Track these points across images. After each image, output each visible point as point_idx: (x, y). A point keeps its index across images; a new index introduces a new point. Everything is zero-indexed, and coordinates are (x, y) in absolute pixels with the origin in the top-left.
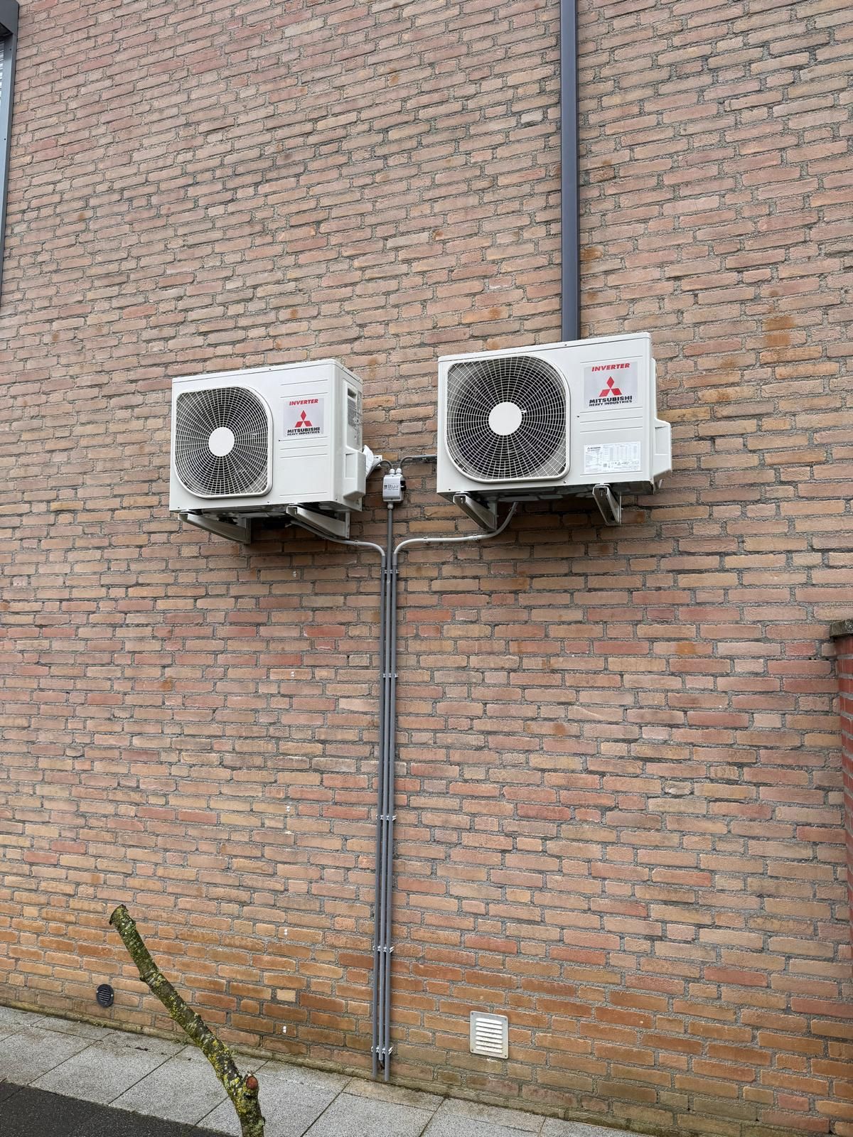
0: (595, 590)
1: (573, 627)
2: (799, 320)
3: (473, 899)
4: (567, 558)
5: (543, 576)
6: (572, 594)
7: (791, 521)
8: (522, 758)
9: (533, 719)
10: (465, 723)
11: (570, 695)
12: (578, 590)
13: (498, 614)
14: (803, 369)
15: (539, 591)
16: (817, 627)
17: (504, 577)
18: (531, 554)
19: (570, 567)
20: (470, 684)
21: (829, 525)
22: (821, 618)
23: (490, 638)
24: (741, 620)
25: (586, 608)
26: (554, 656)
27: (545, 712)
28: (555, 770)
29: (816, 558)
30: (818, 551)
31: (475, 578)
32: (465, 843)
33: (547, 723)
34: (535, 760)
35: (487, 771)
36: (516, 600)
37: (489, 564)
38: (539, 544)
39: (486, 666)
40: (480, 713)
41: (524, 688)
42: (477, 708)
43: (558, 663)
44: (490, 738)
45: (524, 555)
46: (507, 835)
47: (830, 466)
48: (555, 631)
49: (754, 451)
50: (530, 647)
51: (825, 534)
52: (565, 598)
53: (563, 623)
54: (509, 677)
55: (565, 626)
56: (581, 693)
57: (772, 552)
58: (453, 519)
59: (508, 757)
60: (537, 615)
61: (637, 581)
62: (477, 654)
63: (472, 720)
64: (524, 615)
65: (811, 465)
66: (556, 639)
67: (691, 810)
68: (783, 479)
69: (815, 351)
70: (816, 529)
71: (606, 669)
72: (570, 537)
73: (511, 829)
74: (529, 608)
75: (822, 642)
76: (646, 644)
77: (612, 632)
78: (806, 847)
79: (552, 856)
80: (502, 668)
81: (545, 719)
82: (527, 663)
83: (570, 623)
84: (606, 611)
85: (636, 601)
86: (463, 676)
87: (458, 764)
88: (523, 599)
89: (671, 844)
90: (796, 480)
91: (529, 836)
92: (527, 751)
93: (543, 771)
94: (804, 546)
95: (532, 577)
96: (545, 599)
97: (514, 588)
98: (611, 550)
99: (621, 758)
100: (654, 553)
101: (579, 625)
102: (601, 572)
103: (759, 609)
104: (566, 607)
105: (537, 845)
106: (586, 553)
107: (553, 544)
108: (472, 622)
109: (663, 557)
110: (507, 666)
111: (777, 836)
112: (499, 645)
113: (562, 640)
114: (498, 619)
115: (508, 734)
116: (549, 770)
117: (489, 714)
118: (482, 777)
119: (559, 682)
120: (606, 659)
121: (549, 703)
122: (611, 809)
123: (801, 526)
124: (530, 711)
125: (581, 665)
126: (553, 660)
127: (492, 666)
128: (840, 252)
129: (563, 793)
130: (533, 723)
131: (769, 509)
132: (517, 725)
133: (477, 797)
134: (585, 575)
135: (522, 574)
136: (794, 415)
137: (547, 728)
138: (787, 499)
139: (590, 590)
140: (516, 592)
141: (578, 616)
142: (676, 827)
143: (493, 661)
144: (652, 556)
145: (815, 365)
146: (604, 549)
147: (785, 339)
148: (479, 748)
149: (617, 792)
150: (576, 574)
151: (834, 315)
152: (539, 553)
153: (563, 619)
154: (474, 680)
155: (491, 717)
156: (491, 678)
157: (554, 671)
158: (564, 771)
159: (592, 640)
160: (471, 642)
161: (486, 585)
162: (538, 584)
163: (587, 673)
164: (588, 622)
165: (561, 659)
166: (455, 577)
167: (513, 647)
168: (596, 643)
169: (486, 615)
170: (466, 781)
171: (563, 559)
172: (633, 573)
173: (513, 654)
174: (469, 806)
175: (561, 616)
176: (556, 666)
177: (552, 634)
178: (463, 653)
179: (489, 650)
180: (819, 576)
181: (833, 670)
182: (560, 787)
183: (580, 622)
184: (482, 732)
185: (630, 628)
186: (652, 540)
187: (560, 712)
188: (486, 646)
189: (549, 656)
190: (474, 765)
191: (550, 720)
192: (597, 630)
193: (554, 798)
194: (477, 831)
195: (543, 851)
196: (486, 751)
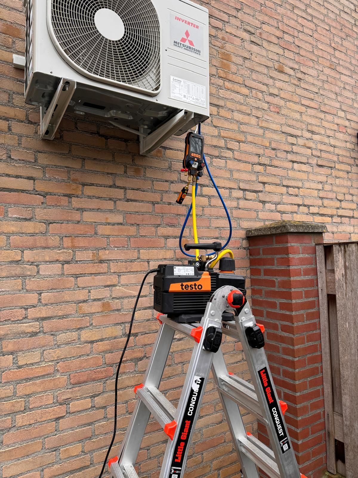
0: (132, 200)
1: (116, 227)
2: (234, 59)
3: (28, 471)
4: (111, 174)
5: (92, 185)
6: (115, 202)
7: (231, 171)
8: (75, 334)
9: (84, 301)
10: (20, 313)
11: (114, 279)
12: (120, 200)
13: (53, 213)
14: (236, 87)
15: (89, 197)
16: (241, 231)
17: (58, 181)
18: (83, 166)
19: (114, 181)
20: (24, 277)
21: (245, 176)
22: (243, 227)
23: (44, 234)
24: (210, 226)
25: (126, 214)
26: (102, 249)
27: (94, 294)
28: (102, 340)
29: (240, 194)
30: (242, 190)
31: (29, 178)
32: (20, 424)
33: (96, 303)
34: (86, 335)
35: (42, 354)
36: (70, 202)
37: (44, 168)
38: (89, 158)
39: (41, 259)
40: (35, 302)
41: (76, 276)
42: (33, 298)
43: (104, 255)
44: (45, 323)
45: (77, 165)
46: (61, 404)
47: (246, 145)
48: (102, 230)
49: (215, 127)
50: (80, 242)
51: (244, 181)
52: (110, 205)
53: (109, 224)
54: (63, 268)
55: (110, 227)
56: (122, 277)
57: (223, 188)
58: (7, 119)
59: (62, 337)
60: (88, 217)
61: (157, 197)
62: (31, 249)
63: (26, 309)
64: (77, 216)
65: (239, 142)
66: (103, 236)
67: (187, 347)
68: (228, 147)
69: (240, 80)
70: (241, 178)
71: (138, 258)
72: (113, 157)
73: (64, 397)
74: (82, 210)
75: (243, 239)
76: (163, 240)
77: (143, 232)
78: (239, 354)
79: (99, 408)
80: (57, 260)
81: (95, 300)
82: (79, 256)
83: (114, 224)
84: (138, 217)
85: (157, 211)
86: (18, 270)
87: (12, 353)
88: (76, 202)
89: (177, 373)
90: (233, 148)
91: (81, 399)
92: (79, 329)
93: (92, 342)
94: (236, 187)
95: (84, 185)
96: (94, 204)
97: (68, 192)
98: (143, 173)
99: (148, 320)
100: (167, 179)
101: (120, 226)
102: (136, 187)
103: (218, 221)
104: (111, 211)
105: (87, 403)
106: (125, 172)
107: (100, 160)
108: (26, 220)
109: (172, 183)
110: (61, 259)
111: (227, 351)
112: (54, 241)
113: (108, 236)
114: (51, 218)
115: (62, 317)
116: (97, 341)
117: (43, 302)
118: (37, 360)
119: (106, 270)
120: (139, 251)
121: (97, 287)
122: (141, 359)
123: (236, 175)
124: (81, 295)
125: (121, 256)
126: (101, 253)
127: (47, 259)
128: (249, 31)
129: (108, 355)
130: (85, 304)
131: (222, 162)
132: (70, 309)
133: (31, 379)
134: (125, 188)
135: (74, 181)
136: (233, 111)
137: (96, 307)
138: (230, 159)
139: (128, 200)
140: (69, 196)
141: (119, 218)
142: (180, 360)
143: (48, 255)
144: (166, 181)
145: (240, 87)
146: (137, 171)
147: (228, 67)
148: (34, 334)
149: (145, 345)
150: (118, 187)
151: (248, 64)
152: (89, 166)
153: (109, 221)
154: (29, 273)
155: (46, 305)
156: (45, 270)
157: (101, 262)
158: (108, 339)
159: (129, 237)
160: (25, 238)
161: (41, 186)
162: (89, 191)
163: (126, 262)
164: (127, 224)
165: (107, 252)
166: (8, 175)
167: (67, 242)
168: (132, 240)
169: (40, 213)
170: (20, 367)
171: (108, 174)
172: (155, 191)
173: (67, 248)
174: (22, 389)
175: (107, 218)
176: (104, 257)
177: (100, 232)
178: (17, 248)
179: (44, 245)
180: (242, 203)
181: (247, 254)
182: (105, 352)
183: (121, 224)
184: (37, 319)
185: (153, 229)
186: (166, 170)
187: (106, 293)
188: (40, 241)
189: (98, 249)
190: (29, 350)
191: (99, 300)
192: (133, 230)
193: (101, 361)
194: (31, 410)
195: (92, 407)
196: (41, 335)
